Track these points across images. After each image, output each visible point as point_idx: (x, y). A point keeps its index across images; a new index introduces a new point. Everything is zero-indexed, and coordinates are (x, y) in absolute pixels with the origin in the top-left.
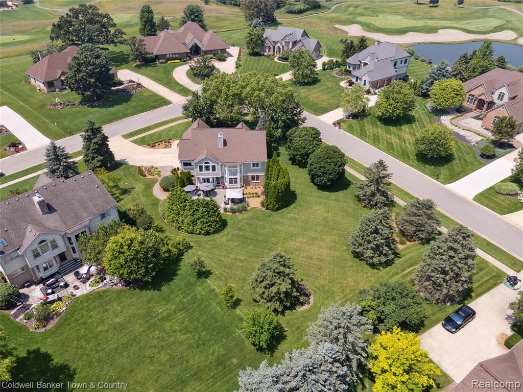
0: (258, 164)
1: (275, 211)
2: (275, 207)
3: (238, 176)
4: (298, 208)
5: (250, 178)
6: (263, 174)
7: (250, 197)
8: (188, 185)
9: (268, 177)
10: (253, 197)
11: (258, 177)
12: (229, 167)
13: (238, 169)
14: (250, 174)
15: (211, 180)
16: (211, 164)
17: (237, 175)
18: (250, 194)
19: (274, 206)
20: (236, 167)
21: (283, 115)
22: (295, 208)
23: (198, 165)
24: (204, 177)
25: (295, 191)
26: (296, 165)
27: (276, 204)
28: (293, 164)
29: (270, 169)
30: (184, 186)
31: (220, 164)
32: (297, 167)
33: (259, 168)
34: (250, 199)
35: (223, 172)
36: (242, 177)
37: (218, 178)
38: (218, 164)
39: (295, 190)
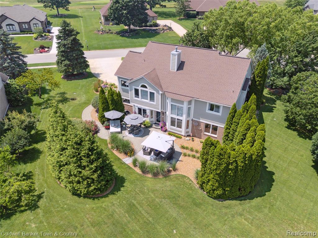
0: (218, 107)
1: (215, 198)
2: (216, 192)
3: (184, 118)
4: (266, 211)
5: (203, 127)
6: (223, 126)
7: (189, 156)
8: (113, 109)
9: (229, 133)
10: (194, 157)
11: (215, 129)
12: (173, 100)
13: (185, 106)
14: (204, 121)
15: (148, 113)
16: (149, 90)
17: (182, 116)
18: (192, 150)
19: (214, 190)
20: (182, 102)
21: (296, 56)
22: (259, 208)
23: (134, 87)
24: (140, 106)
25: (273, 174)
26: (294, 130)
27: (218, 188)
28: (288, 127)
29: (234, 120)
30: (107, 109)
31: (161, 92)
32: (296, 133)
33: (220, 114)
34: (187, 157)
35: (164, 105)
36: (190, 122)
37: (158, 113)
38: (158, 92)
39: (273, 170)
